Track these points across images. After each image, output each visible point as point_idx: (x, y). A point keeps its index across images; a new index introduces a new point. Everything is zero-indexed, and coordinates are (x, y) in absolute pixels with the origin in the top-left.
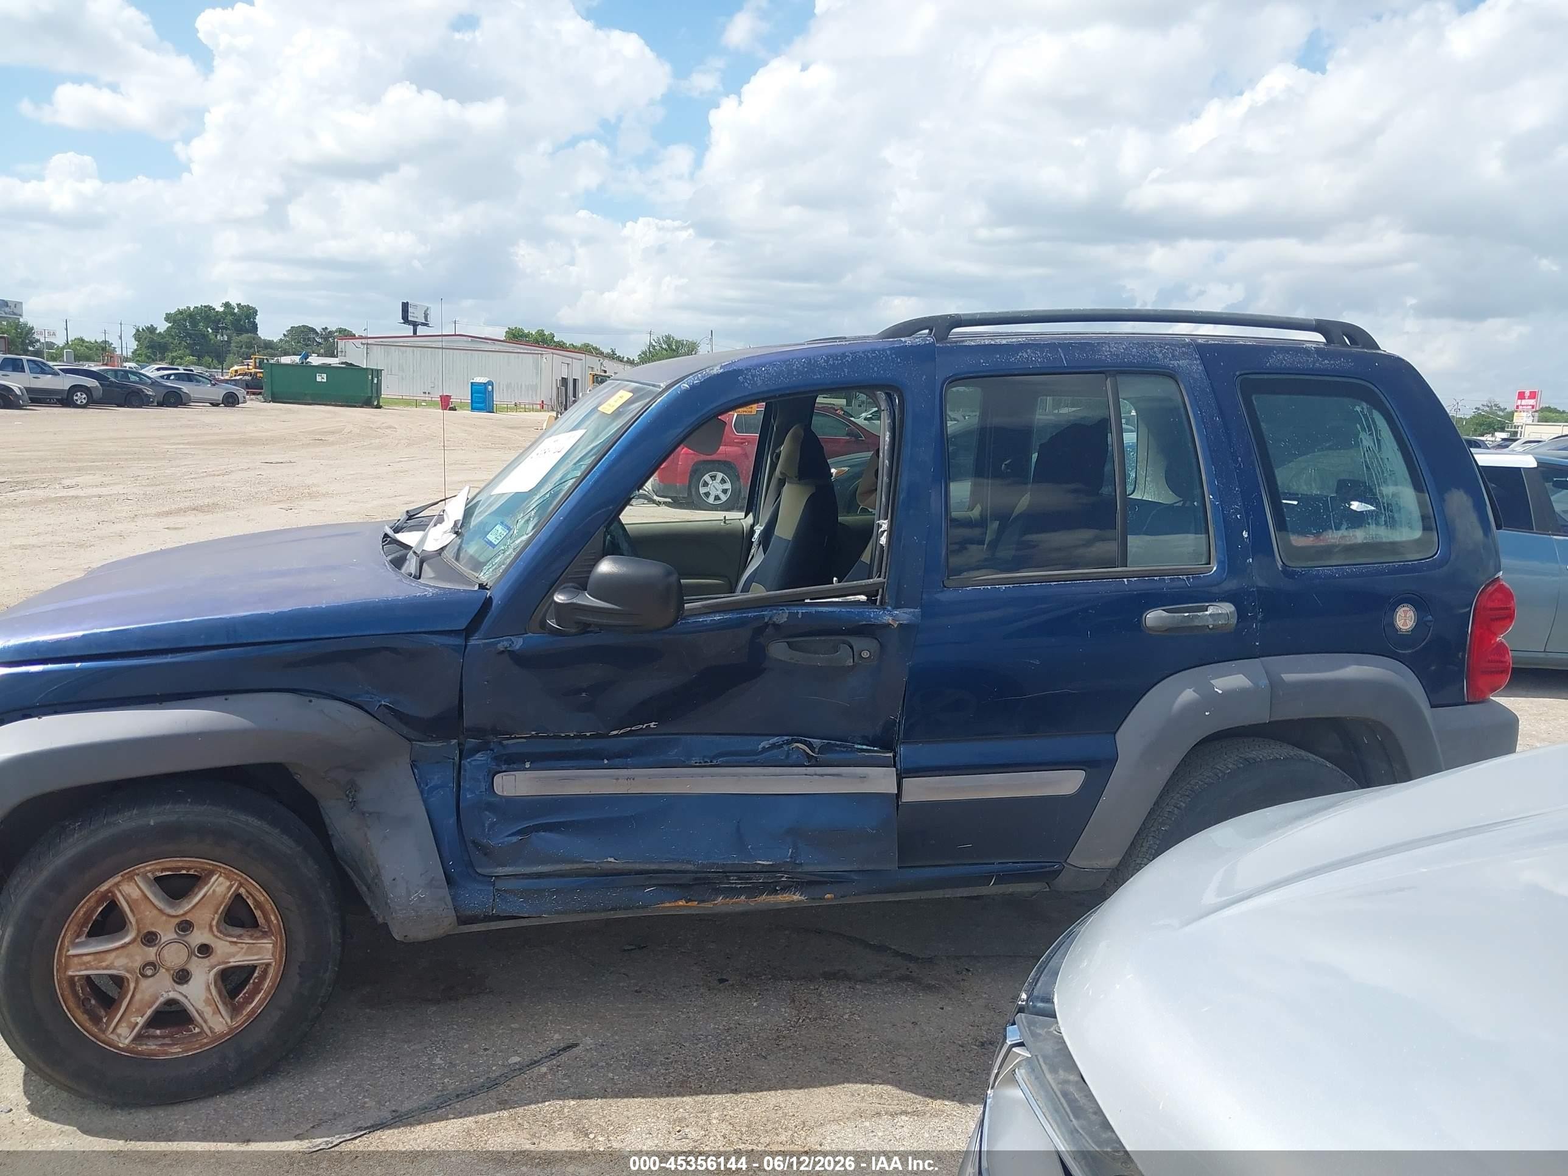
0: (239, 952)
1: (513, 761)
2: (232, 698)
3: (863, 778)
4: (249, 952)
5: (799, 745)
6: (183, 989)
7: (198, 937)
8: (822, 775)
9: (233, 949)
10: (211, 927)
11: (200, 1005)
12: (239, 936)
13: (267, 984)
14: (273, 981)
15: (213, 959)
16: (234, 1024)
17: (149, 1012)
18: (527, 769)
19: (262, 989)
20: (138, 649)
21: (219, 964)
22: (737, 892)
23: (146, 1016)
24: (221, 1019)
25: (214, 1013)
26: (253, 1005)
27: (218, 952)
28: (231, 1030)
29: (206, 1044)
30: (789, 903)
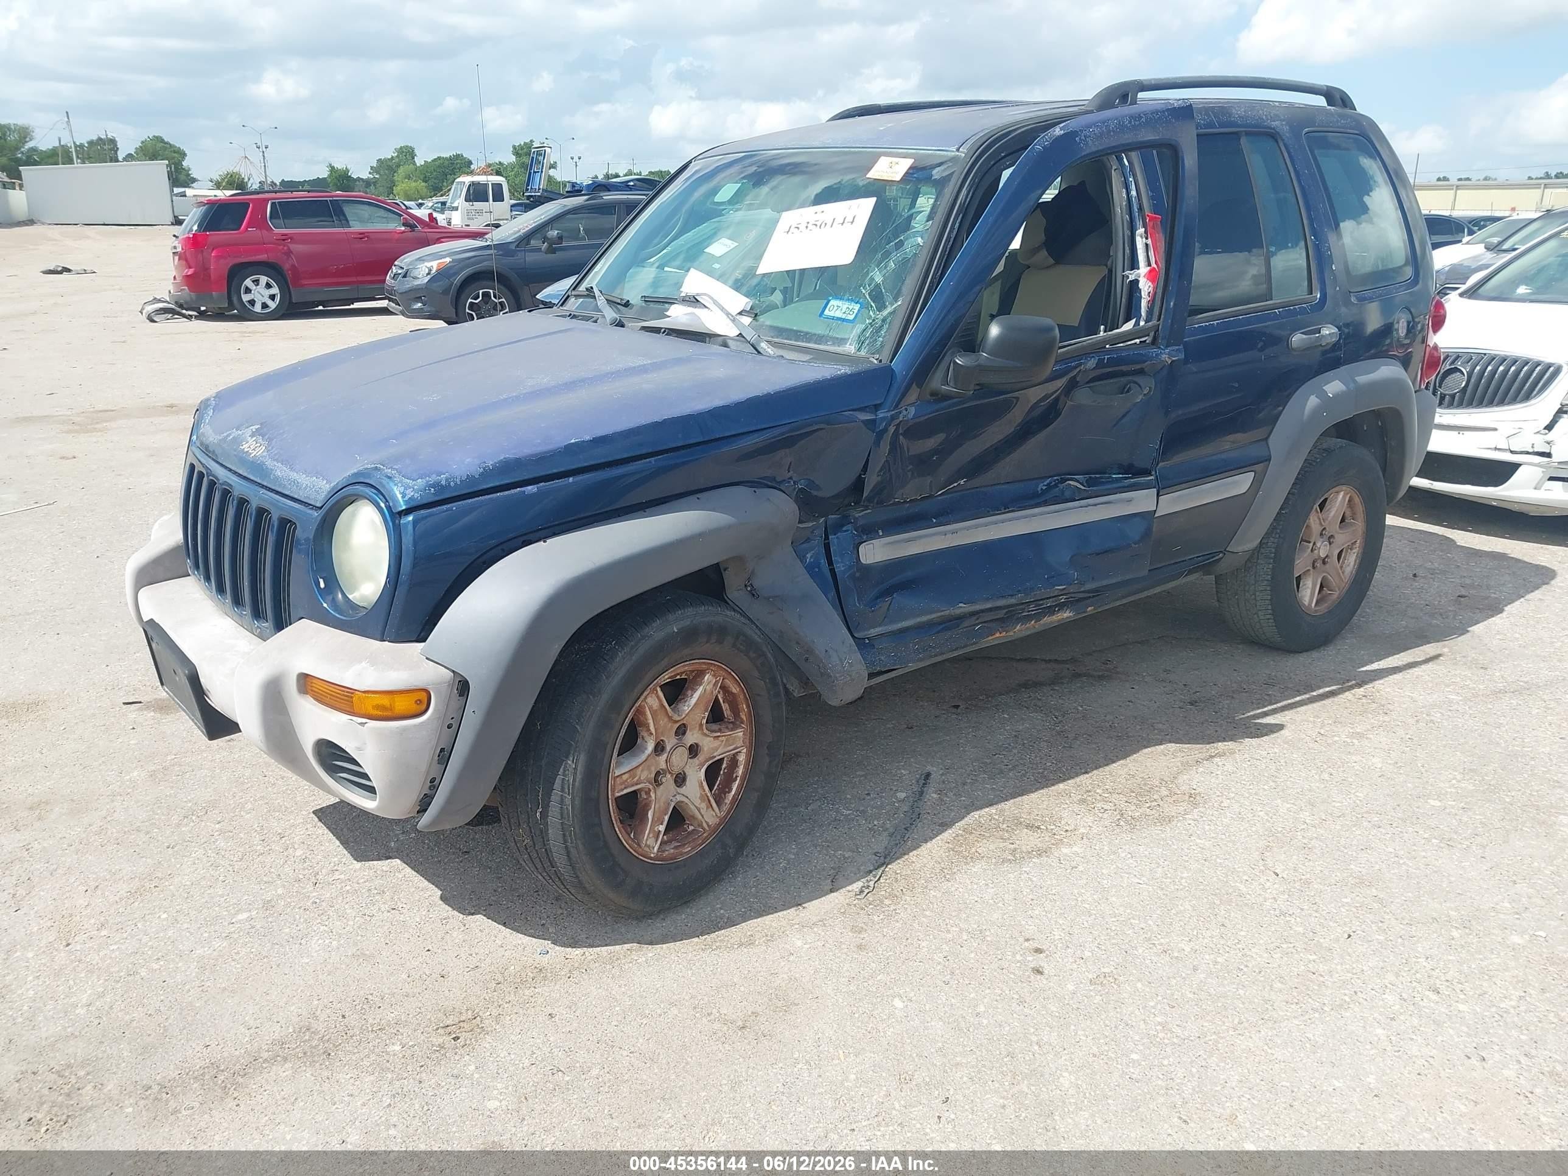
0: (720, 745)
1: (869, 532)
2: (703, 496)
3: (1130, 501)
4: (728, 744)
5: (1071, 482)
6: (683, 790)
7: (691, 738)
8: (1095, 505)
9: (717, 743)
10: (701, 725)
11: (697, 802)
12: (720, 730)
13: (740, 771)
14: (746, 768)
15: (701, 757)
16: (723, 814)
17: (667, 818)
18: (880, 537)
19: (737, 777)
20: (625, 456)
21: (707, 761)
22: (1029, 618)
23: (665, 823)
24: (712, 812)
25: (707, 808)
26: (733, 792)
27: (705, 749)
28: (722, 820)
29: (707, 838)
30: (1059, 621)
